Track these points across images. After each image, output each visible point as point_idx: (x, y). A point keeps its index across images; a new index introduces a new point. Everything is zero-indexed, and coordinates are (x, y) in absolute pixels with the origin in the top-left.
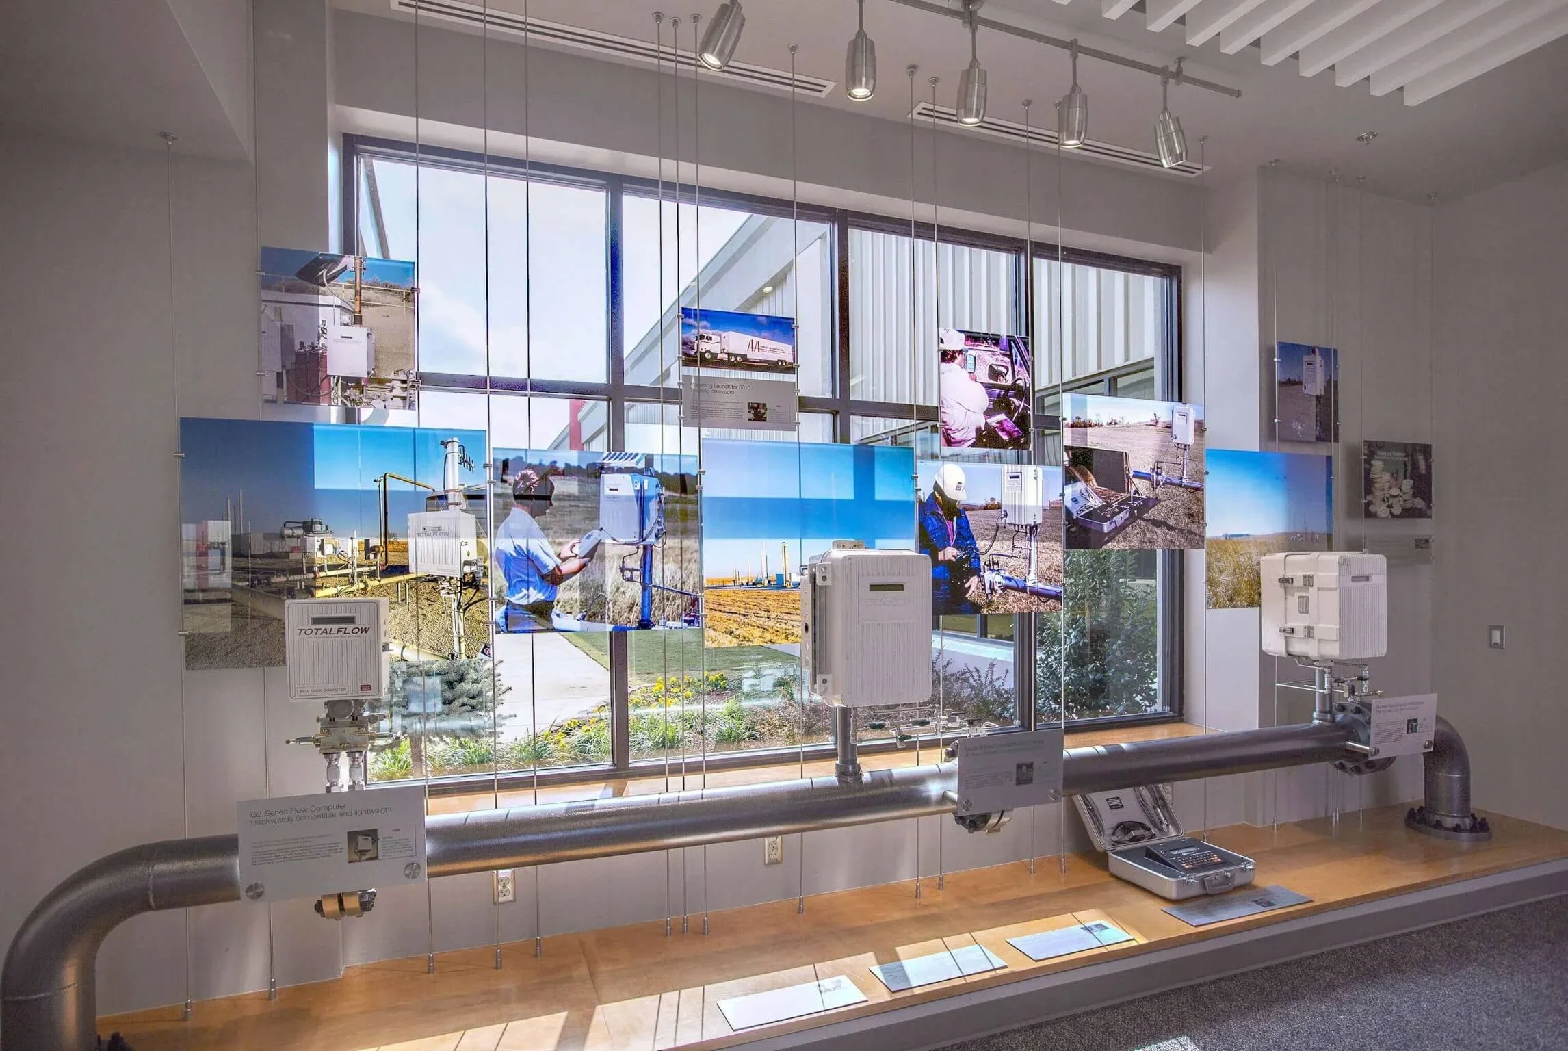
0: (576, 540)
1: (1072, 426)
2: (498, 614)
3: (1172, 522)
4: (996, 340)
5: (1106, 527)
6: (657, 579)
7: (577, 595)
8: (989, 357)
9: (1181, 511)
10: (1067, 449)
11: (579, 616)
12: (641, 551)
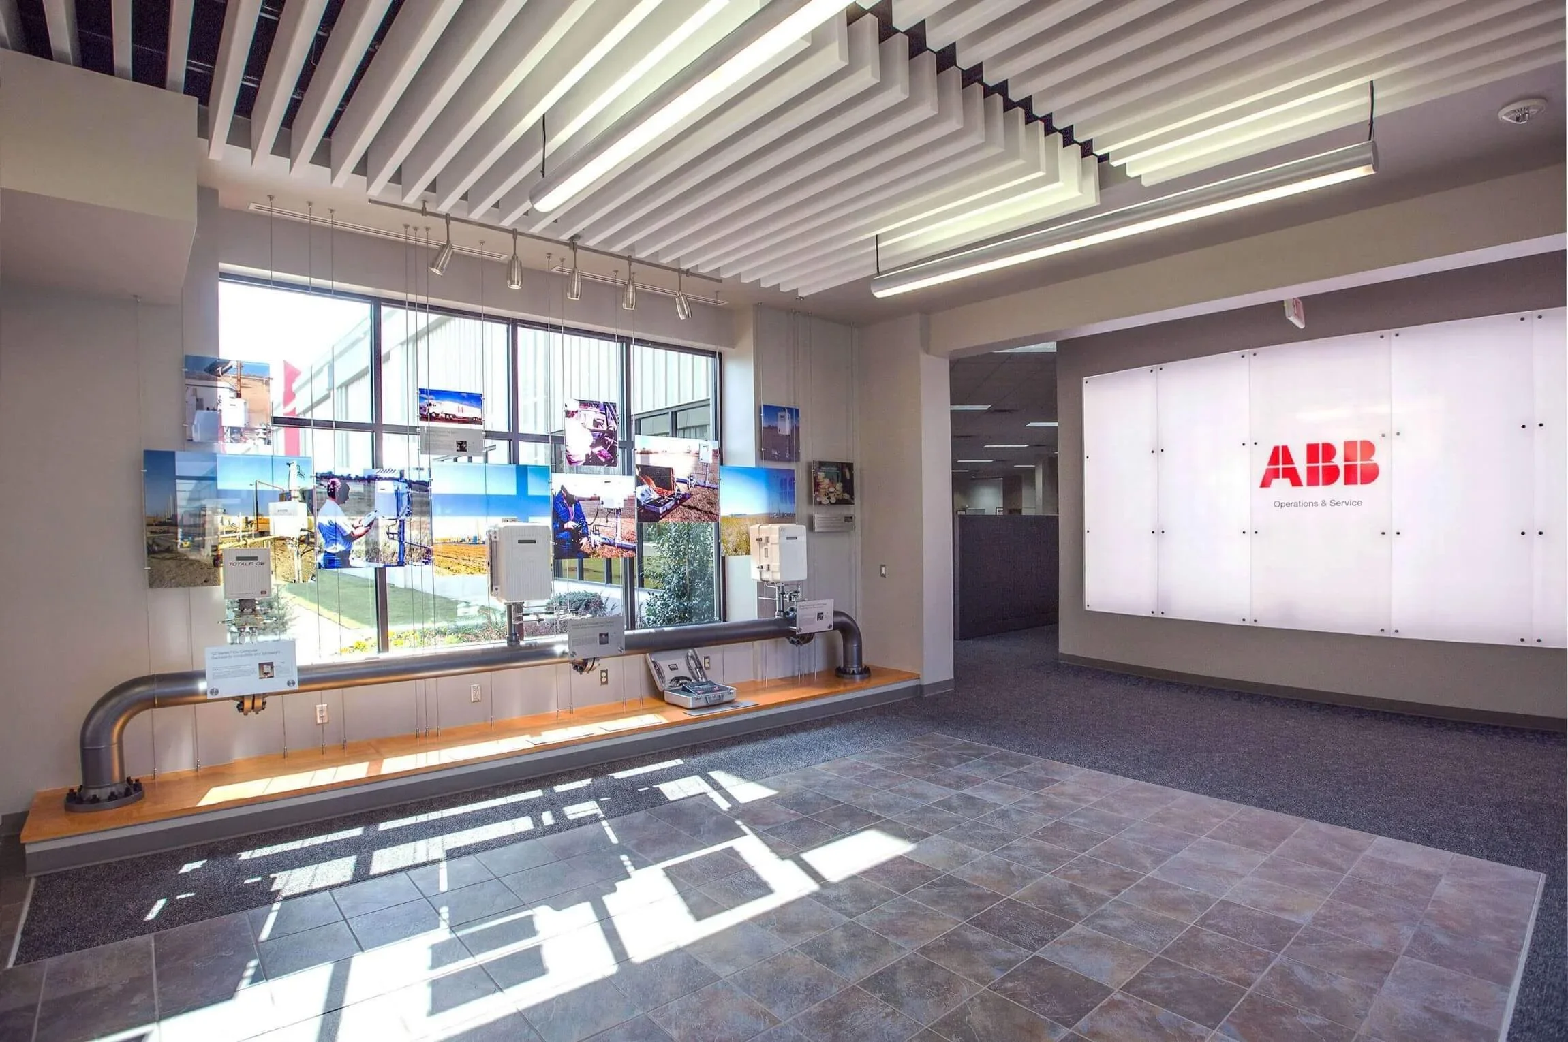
0: (362, 517)
1: (641, 453)
2: (320, 558)
3: (700, 507)
4: (597, 405)
5: (661, 510)
6: (407, 539)
7: (363, 548)
8: (593, 414)
9: (705, 501)
10: (638, 466)
11: (365, 559)
12: (398, 523)
